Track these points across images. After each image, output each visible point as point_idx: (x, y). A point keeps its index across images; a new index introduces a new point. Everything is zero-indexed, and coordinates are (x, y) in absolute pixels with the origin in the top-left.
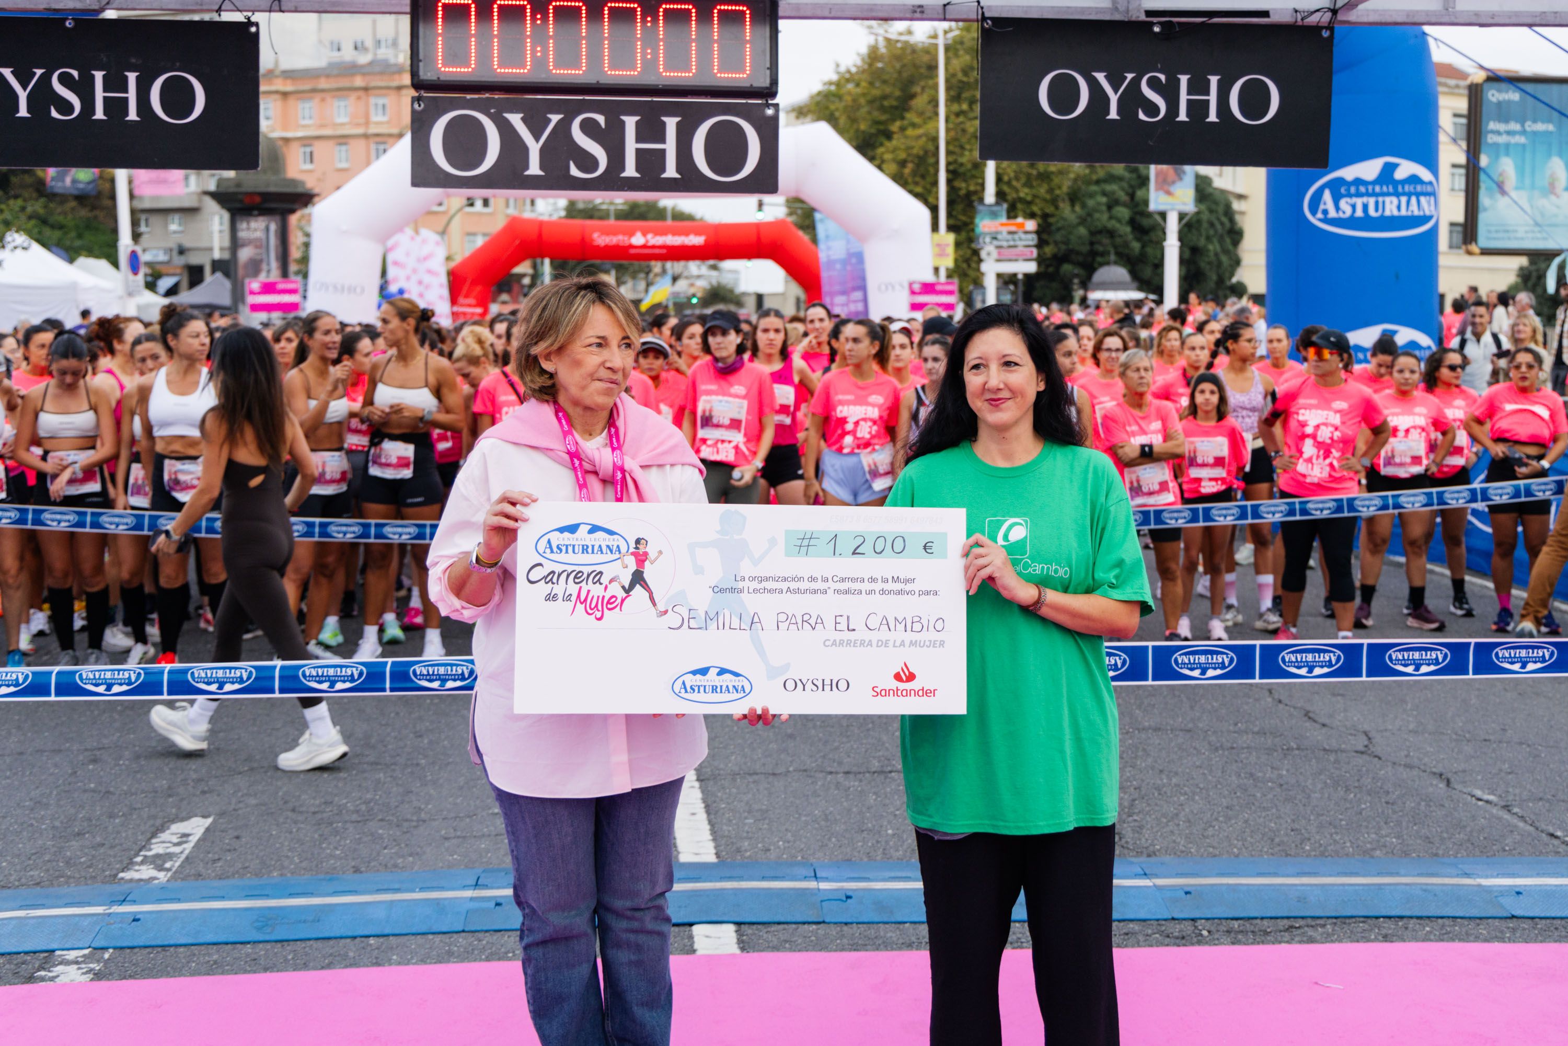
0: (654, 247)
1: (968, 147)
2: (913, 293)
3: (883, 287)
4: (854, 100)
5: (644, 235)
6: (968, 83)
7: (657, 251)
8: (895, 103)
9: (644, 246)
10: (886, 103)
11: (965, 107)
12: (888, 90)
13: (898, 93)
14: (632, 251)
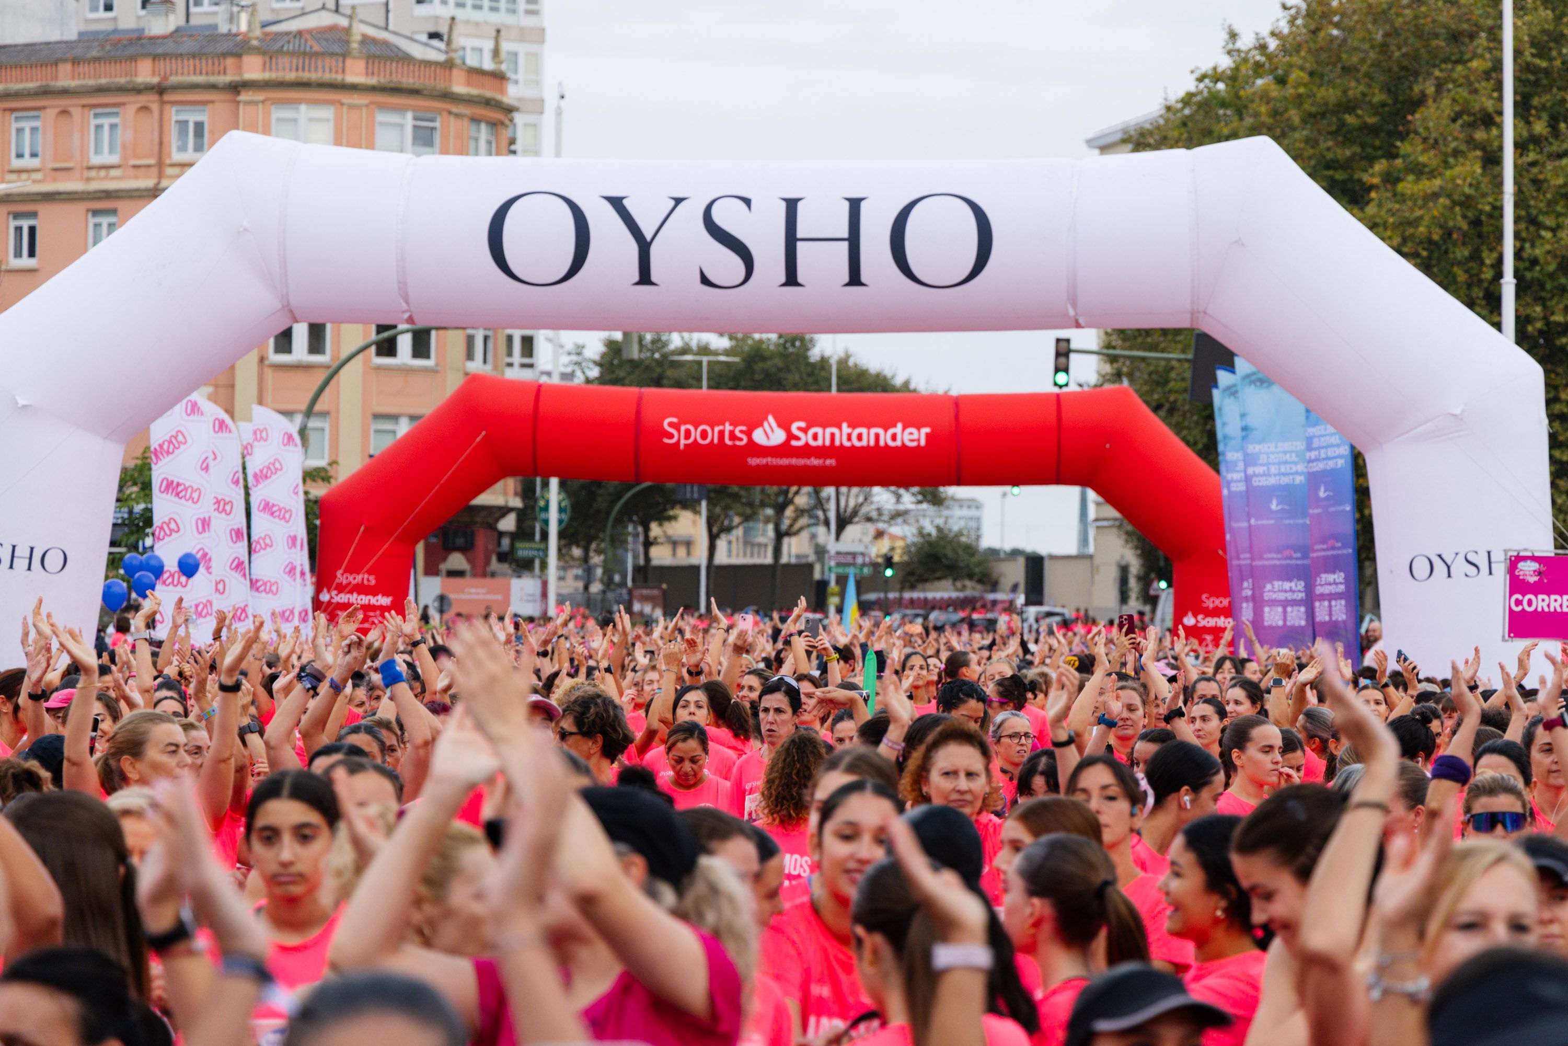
0: (807, 451)
1: (1549, 221)
2: (1517, 585)
3: (1421, 568)
4: (1275, 113)
5: (785, 425)
6: (1547, 72)
7: (815, 462)
8: (1371, 120)
9: (784, 449)
10: (1350, 119)
11: (1540, 127)
12: (1356, 89)
13: (1379, 97)
14: (753, 461)
